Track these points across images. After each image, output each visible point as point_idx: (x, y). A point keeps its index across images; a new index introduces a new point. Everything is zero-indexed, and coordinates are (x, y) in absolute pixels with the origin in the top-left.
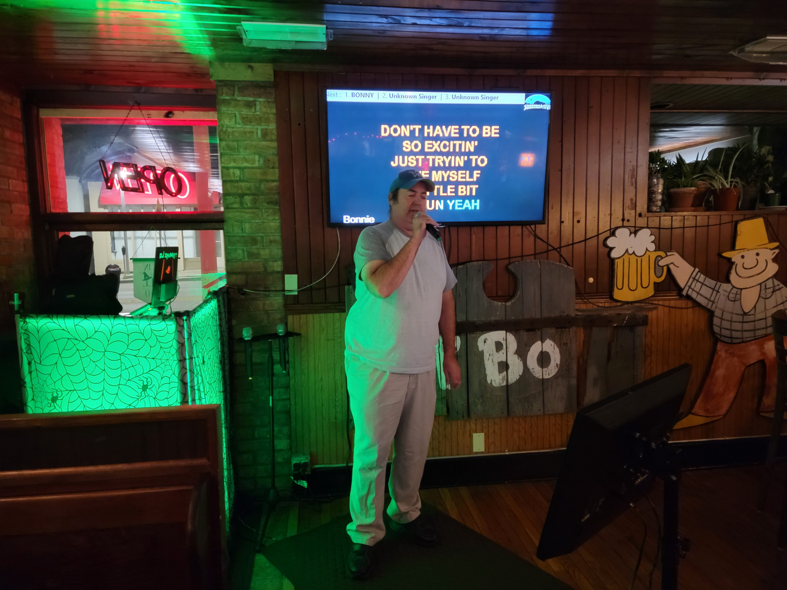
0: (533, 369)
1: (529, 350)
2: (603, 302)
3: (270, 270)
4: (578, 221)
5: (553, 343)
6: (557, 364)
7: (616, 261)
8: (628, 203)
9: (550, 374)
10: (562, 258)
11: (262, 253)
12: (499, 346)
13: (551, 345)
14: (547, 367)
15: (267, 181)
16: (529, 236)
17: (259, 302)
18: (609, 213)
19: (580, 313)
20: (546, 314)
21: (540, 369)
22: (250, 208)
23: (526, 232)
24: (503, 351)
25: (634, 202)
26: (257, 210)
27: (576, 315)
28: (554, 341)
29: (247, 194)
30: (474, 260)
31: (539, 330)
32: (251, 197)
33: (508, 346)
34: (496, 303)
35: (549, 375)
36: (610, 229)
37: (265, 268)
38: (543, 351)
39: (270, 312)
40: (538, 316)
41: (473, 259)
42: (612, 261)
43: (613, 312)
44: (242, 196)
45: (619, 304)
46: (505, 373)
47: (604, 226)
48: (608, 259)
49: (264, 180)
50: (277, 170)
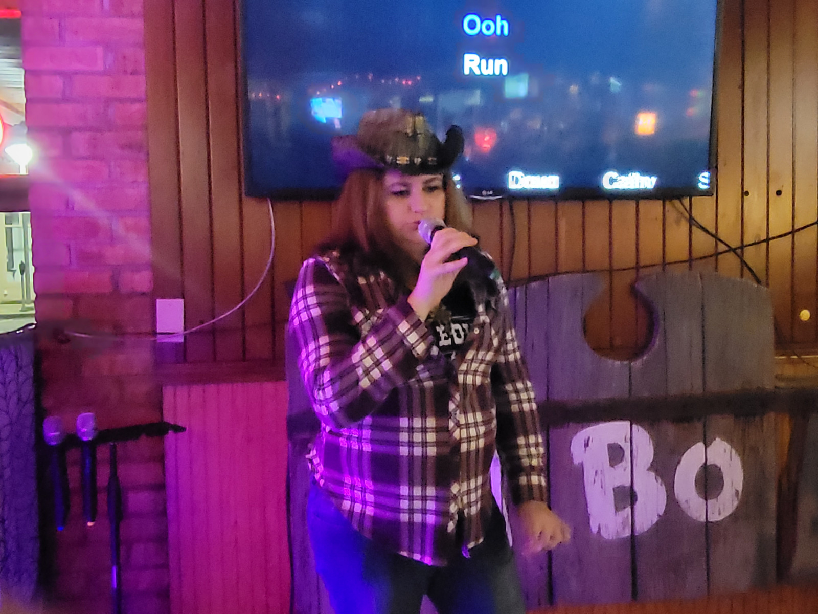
0: (686, 501)
1: (679, 463)
3: (124, 290)
4: (779, 193)
5: (728, 447)
6: (737, 492)
9: (722, 511)
10: (745, 268)
11: (107, 254)
12: (615, 453)
13: (725, 451)
14: (717, 497)
16: (678, 222)
17: (101, 357)
19: (782, 384)
20: (714, 386)
21: (702, 501)
22: (83, 158)
23: (671, 215)
24: (623, 463)
26: (99, 162)
27: (776, 387)
28: (730, 441)
29: (77, 129)
30: (564, 271)
31: (699, 419)
32: (88, 135)
33: (634, 452)
34: (610, 361)
35: (720, 514)
37: (116, 285)
38: (708, 464)
40: (698, 389)
41: (562, 268)
44: (68, 131)
46: (629, 509)
49: (115, 99)
50: (142, 79)
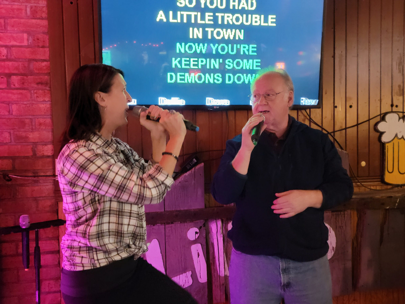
2: (375, 186)
3: (39, 154)
4: (351, 107)
5: (329, 226)
6: (333, 248)
7: (387, 145)
8: (396, 89)
10: (336, 142)
11: (30, 136)
15: (36, 60)
17: (27, 188)
18: (379, 99)
22: (17, 89)
25: (402, 88)
26: (25, 91)
28: (330, 224)
29: (14, 74)
32: (19, 77)
36: (380, 115)
37: (34, 152)
39: (39, 199)
42: (383, 145)
43: (384, 195)
44: (9, 75)
45: (389, 187)
47: (375, 112)
48: (379, 144)
49: (33, 60)
50: (47, 50)
